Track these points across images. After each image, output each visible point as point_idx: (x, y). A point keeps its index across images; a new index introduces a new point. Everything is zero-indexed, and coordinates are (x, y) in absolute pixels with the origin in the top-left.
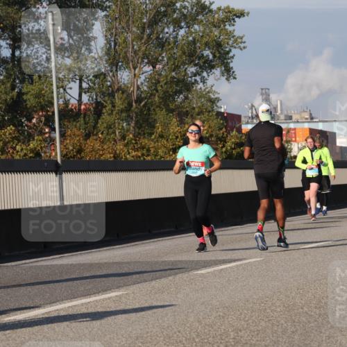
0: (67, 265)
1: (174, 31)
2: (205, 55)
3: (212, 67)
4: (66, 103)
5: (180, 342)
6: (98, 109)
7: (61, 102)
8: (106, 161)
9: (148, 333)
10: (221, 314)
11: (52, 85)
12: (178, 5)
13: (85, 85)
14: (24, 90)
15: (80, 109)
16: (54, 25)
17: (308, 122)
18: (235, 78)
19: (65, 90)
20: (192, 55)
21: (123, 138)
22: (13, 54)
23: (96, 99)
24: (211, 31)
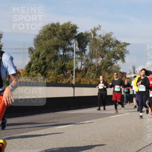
0: (74, 113)
1: (109, 48)
2: (117, 55)
3: (119, 59)
4: (77, 68)
6: (86, 70)
7: (76, 67)
8: (88, 84)
11: (73, 63)
12: (111, 41)
13: (83, 63)
14: (66, 64)
15: (81, 70)
16: (75, 46)
18: (125, 62)
19: (77, 64)
20: (114, 56)
21: (92, 78)
22: (64, 54)
23: (86, 67)
24: (120, 49)
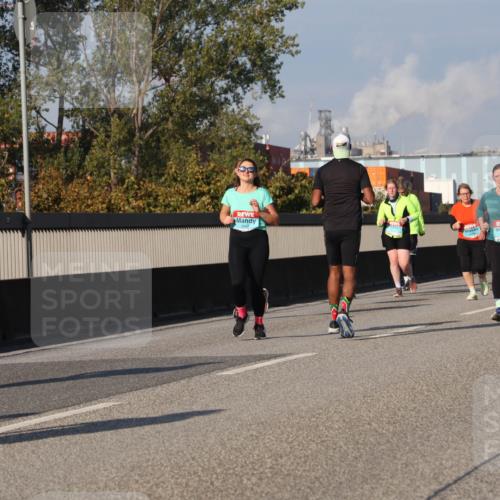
1: (197, 29)
2: (240, 63)
3: (250, 80)
4: (41, 131)
5: (195, 473)
6: (86, 139)
7: (33, 129)
8: (96, 214)
9: (148, 460)
10: (254, 433)
11: (20, 106)
15: (60, 141)
16: (25, 19)
17: (385, 158)
19: (38, 112)
20: (221, 63)
21: (121, 181)
23: (83, 126)
24: (250, 30)
